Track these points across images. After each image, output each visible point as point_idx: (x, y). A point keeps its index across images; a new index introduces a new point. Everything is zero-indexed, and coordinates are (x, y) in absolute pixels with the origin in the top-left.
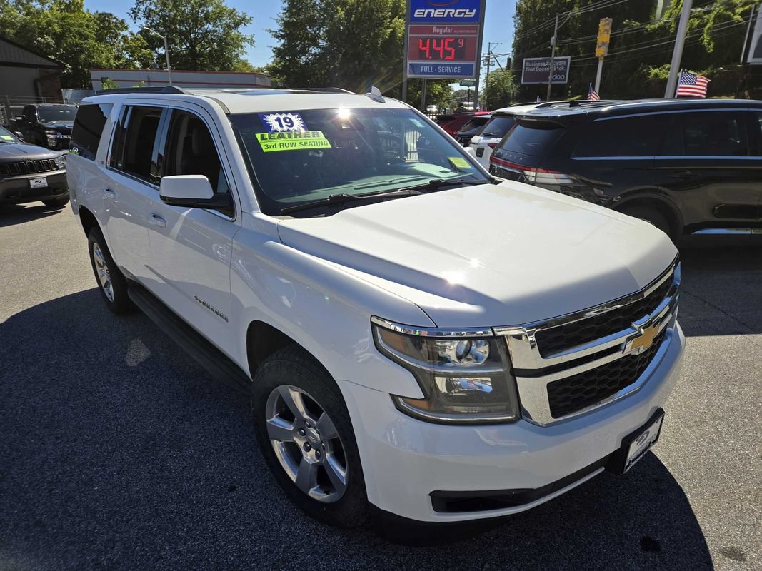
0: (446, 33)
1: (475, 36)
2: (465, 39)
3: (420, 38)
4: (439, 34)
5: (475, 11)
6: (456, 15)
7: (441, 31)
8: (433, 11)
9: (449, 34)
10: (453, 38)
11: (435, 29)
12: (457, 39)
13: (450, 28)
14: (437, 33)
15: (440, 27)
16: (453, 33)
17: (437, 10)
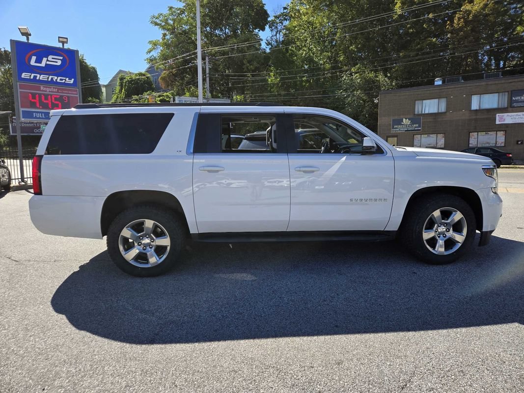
0: (51, 92)
1: (76, 95)
2: (68, 97)
3: (30, 93)
4: (46, 91)
5: (73, 80)
6: (58, 81)
7: (48, 90)
8: (38, 76)
9: (55, 92)
10: (59, 95)
11: (42, 88)
12: (61, 96)
13: (56, 88)
14: (44, 91)
15: (46, 87)
16: (58, 92)
17: (42, 76)
